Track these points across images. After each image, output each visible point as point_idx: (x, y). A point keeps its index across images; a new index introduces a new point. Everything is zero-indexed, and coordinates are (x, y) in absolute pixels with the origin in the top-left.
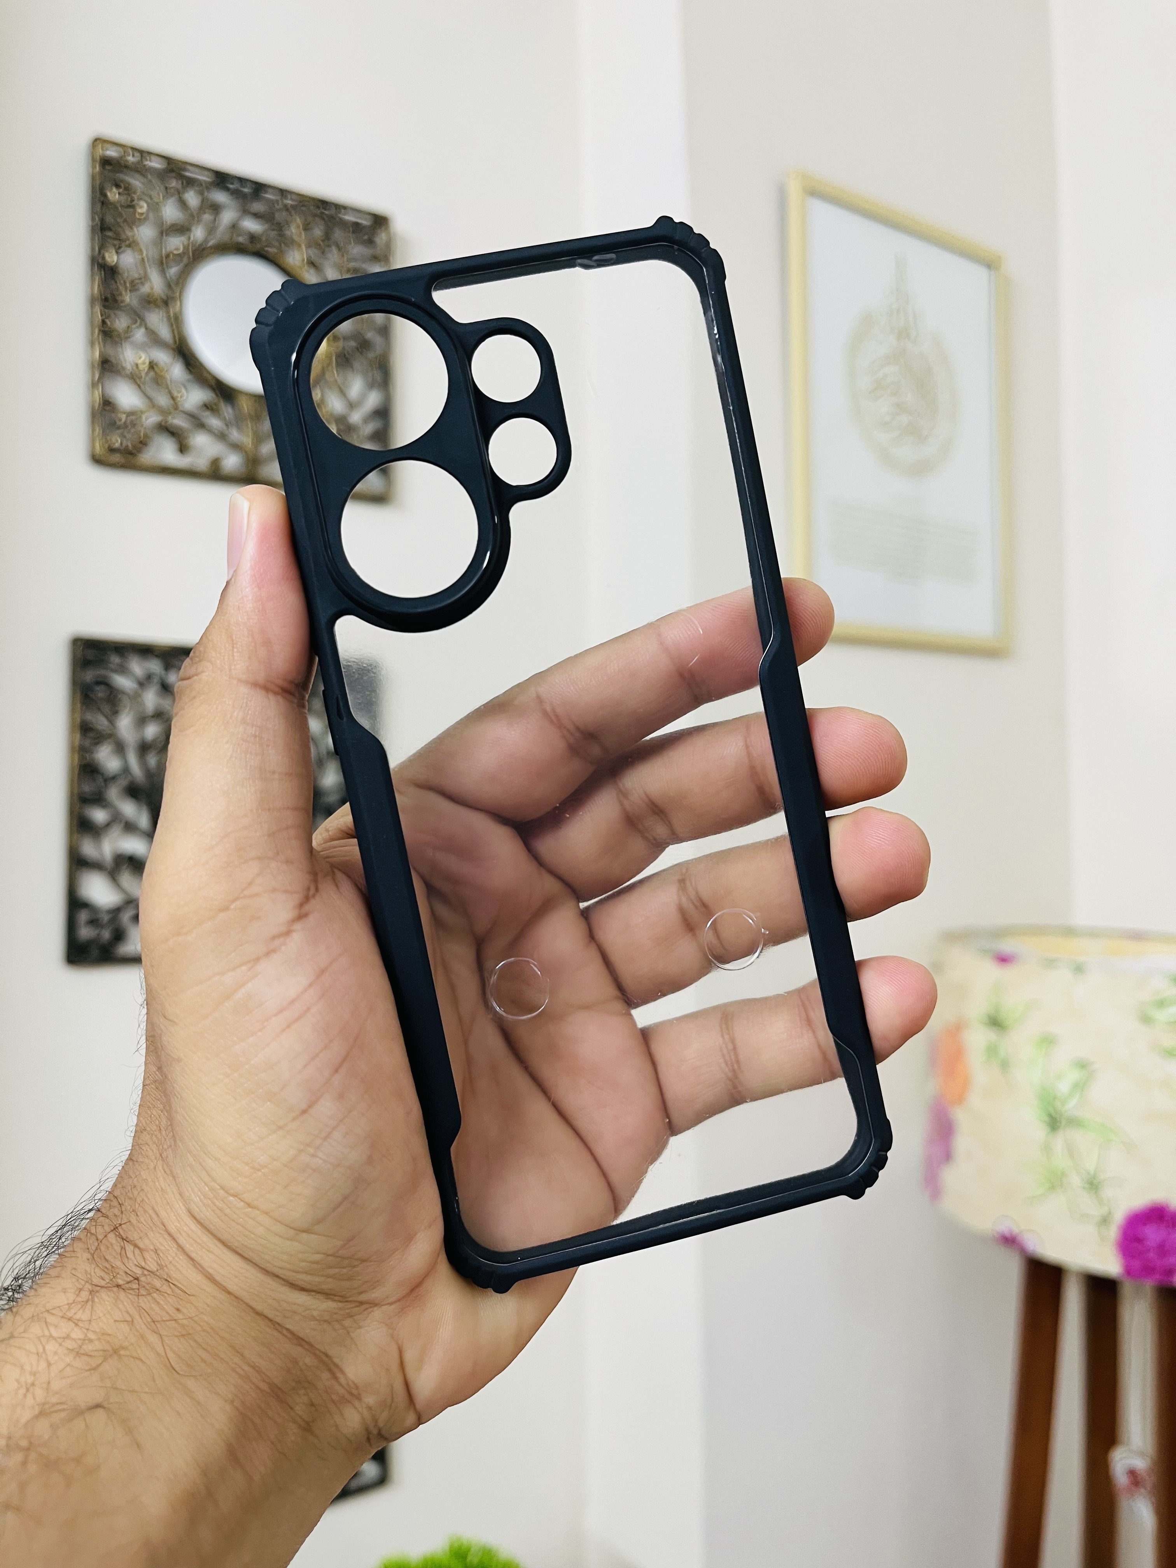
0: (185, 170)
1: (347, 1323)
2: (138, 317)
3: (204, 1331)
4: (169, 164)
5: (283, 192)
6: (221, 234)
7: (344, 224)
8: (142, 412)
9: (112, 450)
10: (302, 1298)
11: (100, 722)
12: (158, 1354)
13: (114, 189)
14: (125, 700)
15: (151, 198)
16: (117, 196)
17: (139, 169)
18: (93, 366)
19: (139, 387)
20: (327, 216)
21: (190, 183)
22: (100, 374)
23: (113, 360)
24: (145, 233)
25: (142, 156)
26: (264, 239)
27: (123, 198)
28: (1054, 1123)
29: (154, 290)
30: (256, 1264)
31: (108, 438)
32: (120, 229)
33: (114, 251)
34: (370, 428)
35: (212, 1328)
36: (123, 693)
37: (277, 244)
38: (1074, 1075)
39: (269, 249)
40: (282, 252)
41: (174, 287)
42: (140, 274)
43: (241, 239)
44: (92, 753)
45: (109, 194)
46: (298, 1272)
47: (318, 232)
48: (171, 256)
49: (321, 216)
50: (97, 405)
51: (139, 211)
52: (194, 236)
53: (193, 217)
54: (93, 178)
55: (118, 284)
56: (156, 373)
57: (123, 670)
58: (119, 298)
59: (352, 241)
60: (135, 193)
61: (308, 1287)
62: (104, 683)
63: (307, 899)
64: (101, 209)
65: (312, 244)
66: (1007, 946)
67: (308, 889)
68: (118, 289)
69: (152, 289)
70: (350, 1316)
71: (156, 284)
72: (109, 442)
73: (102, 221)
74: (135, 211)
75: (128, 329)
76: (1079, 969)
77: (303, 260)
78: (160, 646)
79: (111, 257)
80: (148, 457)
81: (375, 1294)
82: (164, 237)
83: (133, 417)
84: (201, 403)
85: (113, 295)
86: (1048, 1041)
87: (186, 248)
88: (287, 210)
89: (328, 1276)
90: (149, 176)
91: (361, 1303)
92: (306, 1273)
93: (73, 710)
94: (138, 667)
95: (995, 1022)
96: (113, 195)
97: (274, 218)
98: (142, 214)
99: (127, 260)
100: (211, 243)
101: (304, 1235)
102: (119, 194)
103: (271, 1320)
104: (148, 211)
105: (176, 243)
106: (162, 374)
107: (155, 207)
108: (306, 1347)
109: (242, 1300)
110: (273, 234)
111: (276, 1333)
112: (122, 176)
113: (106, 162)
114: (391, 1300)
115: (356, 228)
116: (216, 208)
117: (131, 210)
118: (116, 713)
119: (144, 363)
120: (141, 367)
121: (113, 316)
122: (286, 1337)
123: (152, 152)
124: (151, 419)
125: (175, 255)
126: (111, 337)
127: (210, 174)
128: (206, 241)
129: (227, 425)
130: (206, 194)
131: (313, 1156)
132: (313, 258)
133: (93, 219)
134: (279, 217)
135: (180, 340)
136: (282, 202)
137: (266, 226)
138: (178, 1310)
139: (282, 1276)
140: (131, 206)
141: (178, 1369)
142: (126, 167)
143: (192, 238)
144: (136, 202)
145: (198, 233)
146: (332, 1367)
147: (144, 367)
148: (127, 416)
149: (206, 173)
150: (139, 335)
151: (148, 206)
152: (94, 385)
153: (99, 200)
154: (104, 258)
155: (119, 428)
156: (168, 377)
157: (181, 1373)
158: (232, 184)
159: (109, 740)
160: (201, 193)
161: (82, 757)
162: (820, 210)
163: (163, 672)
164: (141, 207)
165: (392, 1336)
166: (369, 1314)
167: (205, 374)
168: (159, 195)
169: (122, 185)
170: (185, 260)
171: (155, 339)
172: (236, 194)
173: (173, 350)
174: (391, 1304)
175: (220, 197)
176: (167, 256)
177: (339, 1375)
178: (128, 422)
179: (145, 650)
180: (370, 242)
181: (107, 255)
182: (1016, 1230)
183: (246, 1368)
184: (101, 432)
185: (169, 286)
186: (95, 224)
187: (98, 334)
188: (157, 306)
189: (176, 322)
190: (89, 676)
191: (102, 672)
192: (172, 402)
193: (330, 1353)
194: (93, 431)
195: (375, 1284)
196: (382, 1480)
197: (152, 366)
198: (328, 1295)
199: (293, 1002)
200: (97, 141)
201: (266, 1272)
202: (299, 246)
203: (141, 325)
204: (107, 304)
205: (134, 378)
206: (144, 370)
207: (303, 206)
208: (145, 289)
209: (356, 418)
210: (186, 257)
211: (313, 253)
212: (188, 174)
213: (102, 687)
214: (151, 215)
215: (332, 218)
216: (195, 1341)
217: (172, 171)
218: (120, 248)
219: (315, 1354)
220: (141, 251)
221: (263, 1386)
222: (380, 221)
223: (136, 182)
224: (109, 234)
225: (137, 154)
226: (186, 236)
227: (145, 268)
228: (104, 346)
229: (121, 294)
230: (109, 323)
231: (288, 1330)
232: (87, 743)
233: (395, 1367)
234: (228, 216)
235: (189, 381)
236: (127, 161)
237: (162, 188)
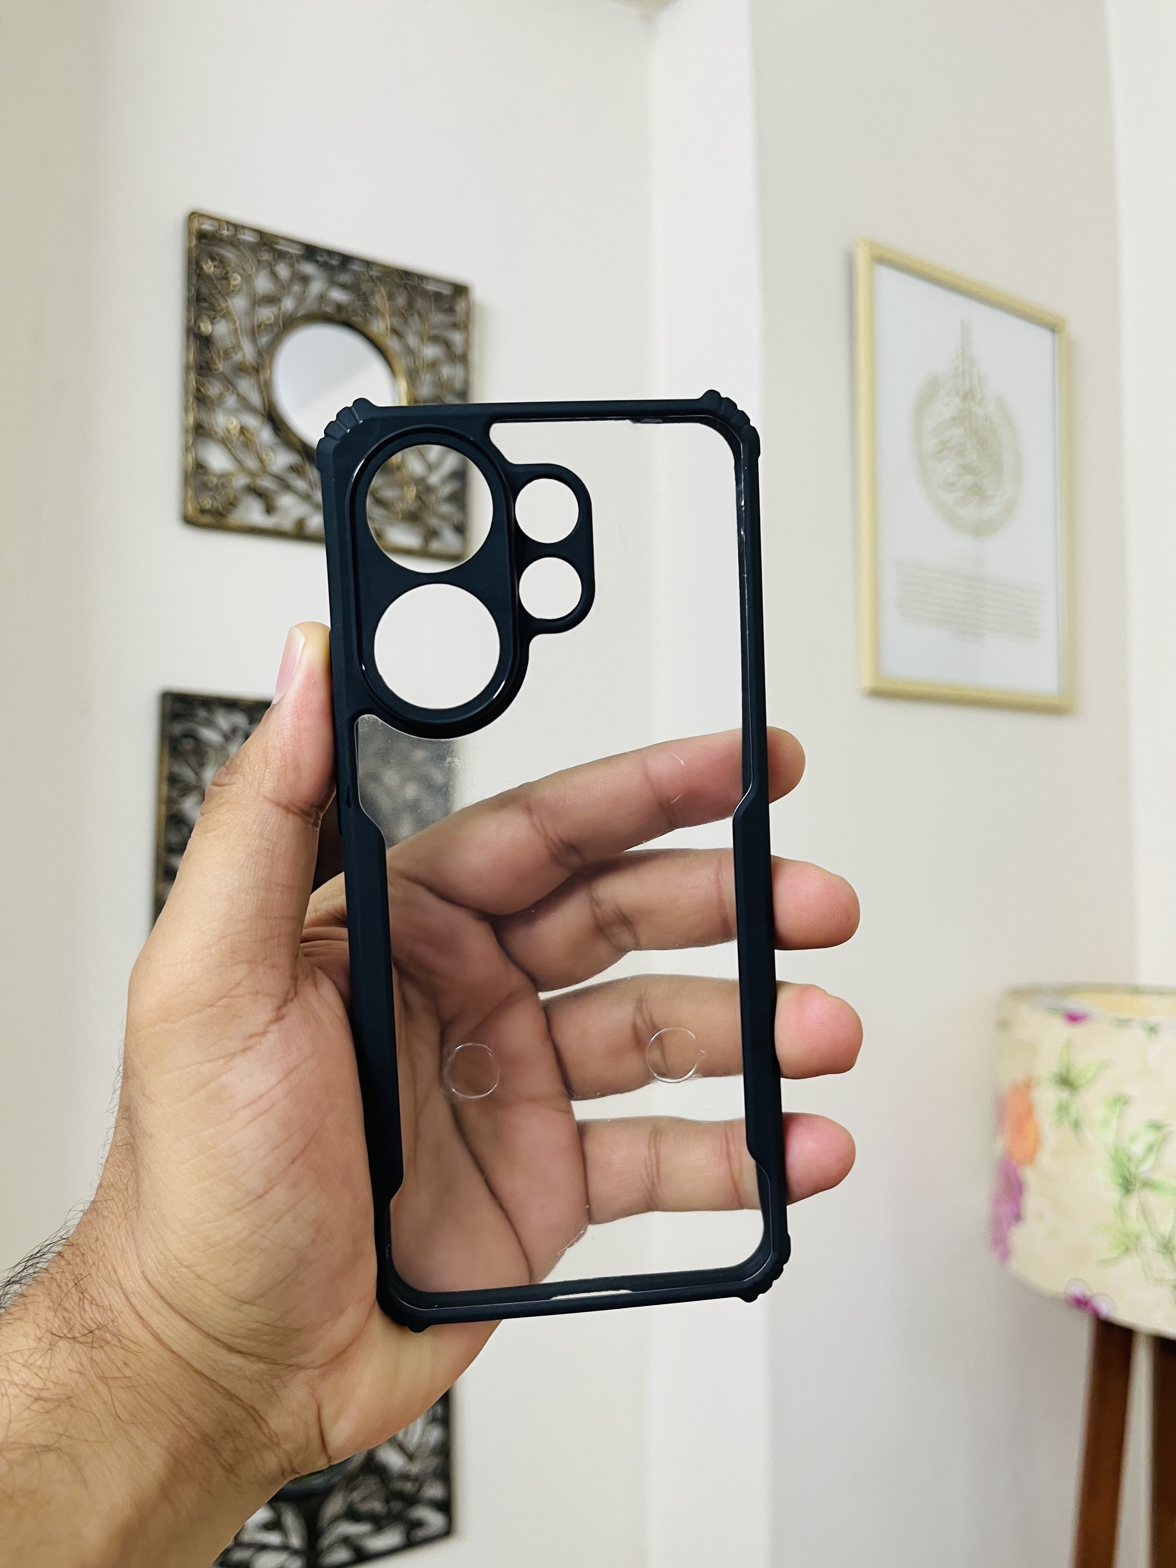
0: (277, 243)
1: (275, 1382)
2: (229, 384)
3: (147, 1384)
4: (261, 237)
5: (368, 264)
6: (310, 304)
7: (425, 294)
8: (231, 474)
9: (203, 511)
10: (236, 1360)
11: (187, 774)
12: (105, 1403)
13: (210, 262)
14: (212, 755)
15: (244, 270)
16: (212, 268)
17: (234, 243)
18: (186, 431)
19: (230, 450)
20: (410, 286)
21: (281, 255)
22: (194, 440)
23: (206, 425)
24: (238, 304)
25: (236, 230)
26: (350, 309)
27: (218, 271)
28: (1127, 1185)
29: (246, 359)
30: (199, 1328)
31: (200, 500)
32: (214, 300)
33: (209, 322)
34: (447, 489)
35: (155, 1383)
36: (210, 745)
37: (361, 313)
38: (1149, 1137)
39: (355, 319)
40: (366, 321)
41: (264, 354)
42: (232, 343)
43: (329, 309)
44: (179, 803)
45: (205, 267)
46: (237, 1337)
47: (401, 300)
48: (263, 326)
49: (405, 286)
50: (190, 469)
51: (233, 283)
52: (284, 306)
53: (284, 288)
54: (189, 251)
55: (213, 353)
56: (246, 437)
57: (210, 723)
58: (213, 367)
59: (433, 310)
60: (229, 265)
61: (243, 1349)
62: (192, 736)
63: (285, 1002)
64: (198, 281)
65: (396, 312)
66: (1075, 1004)
67: (288, 993)
68: (212, 357)
69: (244, 357)
70: (278, 1377)
71: (247, 352)
72: (201, 504)
73: (198, 294)
74: (229, 284)
75: (221, 396)
76: (1153, 1030)
77: (387, 329)
78: (244, 700)
79: (206, 327)
80: (237, 517)
81: (303, 1359)
82: (257, 308)
83: (224, 480)
84: (289, 466)
85: (207, 362)
86: (1121, 1101)
87: (277, 318)
88: (373, 281)
89: (263, 1342)
90: (243, 250)
91: (289, 1366)
92: (244, 1338)
93: (161, 763)
94: (224, 721)
95: (1066, 1081)
96: (209, 267)
97: (360, 289)
98: (235, 286)
99: (220, 330)
100: (299, 314)
101: (246, 1306)
102: (215, 266)
103: (208, 1378)
104: (241, 282)
105: (266, 314)
106: (253, 438)
107: (248, 279)
108: (236, 1401)
109: (184, 1359)
110: (358, 304)
111: (211, 1390)
112: (216, 249)
113: (202, 236)
114: (318, 1363)
115: (438, 297)
116: (305, 280)
117: (225, 282)
118: (202, 765)
119: (235, 428)
120: (232, 432)
121: (207, 384)
122: (219, 1392)
123: (246, 225)
124: (240, 481)
125: (266, 325)
126: (205, 403)
127: (299, 247)
128: (296, 310)
129: (312, 487)
130: (296, 265)
131: (263, 1237)
132: (396, 324)
133: (189, 291)
134: (365, 287)
135: (269, 407)
136: (368, 272)
137: (353, 297)
138: (126, 1364)
139: (222, 1340)
140: (226, 278)
141: (122, 1417)
142: (221, 240)
143: (283, 308)
144: (230, 274)
145: (288, 304)
146: (258, 1419)
147: (235, 432)
148: (218, 480)
149: (294, 245)
150: (231, 401)
151: (242, 279)
152: (187, 449)
153: (196, 272)
154: (199, 328)
155: (211, 490)
156: (257, 441)
157: (125, 1421)
158: (322, 256)
159: (195, 793)
160: (292, 266)
161: (169, 808)
162: (886, 275)
163: (248, 726)
164: (236, 279)
165: (313, 1396)
166: (295, 1375)
167: (292, 437)
168: (252, 268)
169: (217, 257)
170: (276, 329)
171: (245, 405)
172: (324, 266)
173: (263, 415)
174: (315, 1368)
175: (308, 268)
176: (259, 326)
177: (263, 1425)
178: (219, 484)
179: (231, 704)
180: (451, 310)
181: (202, 325)
182: (1088, 1294)
183: (184, 1420)
184: (194, 495)
185: (260, 353)
186: (191, 295)
187: (193, 402)
188: (249, 374)
189: (266, 389)
190: (177, 729)
191: (189, 725)
192: (260, 464)
193: (257, 1407)
194: (186, 494)
195: (304, 1351)
196: (448, 1532)
197: (243, 430)
198: (260, 1358)
199: (260, 1097)
200: (193, 216)
201: (208, 1335)
202: (383, 315)
203: (233, 392)
204: (203, 372)
205: (225, 442)
206: (236, 435)
207: (388, 277)
208: (237, 357)
209: (434, 479)
210: (277, 327)
211: (397, 322)
212: (279, 247)
213: (190, 740)
214: (244, 286)
215: (414, 288)
216: (139, 1393)
217: (265, 244)
218: (214, 318)
219: (243, 1408)
220: (234, 323)
221: (194, 1434)
222: (460, 290)
223: (230, 254)
224: (205, 305)
225: (232, 228)
226: (278, 306)
227: (238, 338)
228: (199, 413)
229: (215, 364)
230: (203, 390)
231: (221, 1386)
232: (175, 794)
233: (312, 1420)
234: (316, 287)
235: (275, 444)
236: (222, 235)
237: (256, 262)
